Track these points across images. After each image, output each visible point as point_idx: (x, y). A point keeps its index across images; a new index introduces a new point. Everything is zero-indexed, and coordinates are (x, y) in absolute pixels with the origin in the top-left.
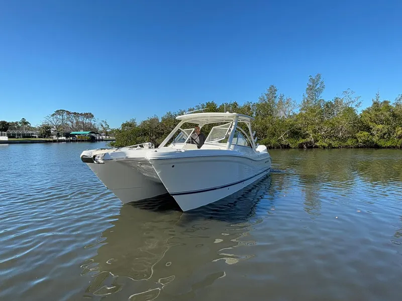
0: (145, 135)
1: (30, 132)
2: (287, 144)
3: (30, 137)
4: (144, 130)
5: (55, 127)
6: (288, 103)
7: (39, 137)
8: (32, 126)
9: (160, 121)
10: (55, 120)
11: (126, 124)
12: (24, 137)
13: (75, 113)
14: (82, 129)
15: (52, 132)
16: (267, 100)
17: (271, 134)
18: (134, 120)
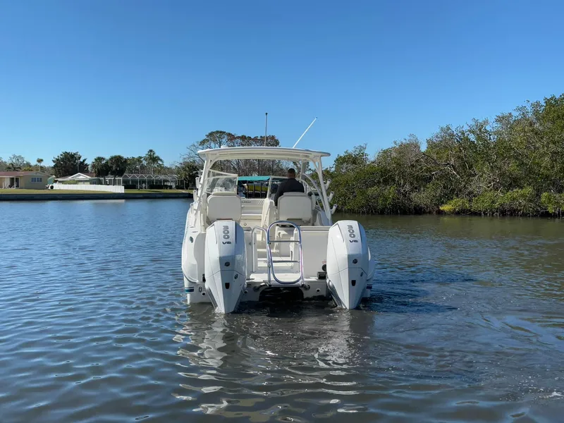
0: (386, 182)
1: (162, 177)
3: (161, 187)
4: (384, 171)
7: (178, 187)
8: (167, 164)
11: (344, 158)
12: (152, 186)
13: (243, 138)
14: (255, 170)
18: (362, 148)
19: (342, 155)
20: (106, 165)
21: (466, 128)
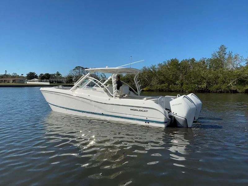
1: (61, 80)
2: (235, 89)
3: (61, 83)
4: (128, 79)
5: (75, 77)
7: (66, 83)
8: (63, 76)
10: (75, 72)
12: (58, 82)
13: (86, 68)
15: (73, 80)
16: (218, 56)
17: (222, 82)
20: (43, 76)
21: (150, 67)
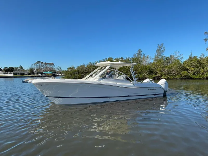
0: (79, 73)
1: (24, 72)
3: (24, 74)
4: (78, 71)
5: (35, 70)
6: (147, 57)
7: (28, 75)
8: (25, 69)
9: (86, 67)
10: (36, 66)
11: (69, 68)
12: (21, 74)
13: (45, 63)
14: (48, 70)
15: (34, 72)
16: (137, 56)
17: (140, 72)
18: (73, 66)
19: (69, 67)
20: (8, 69)
